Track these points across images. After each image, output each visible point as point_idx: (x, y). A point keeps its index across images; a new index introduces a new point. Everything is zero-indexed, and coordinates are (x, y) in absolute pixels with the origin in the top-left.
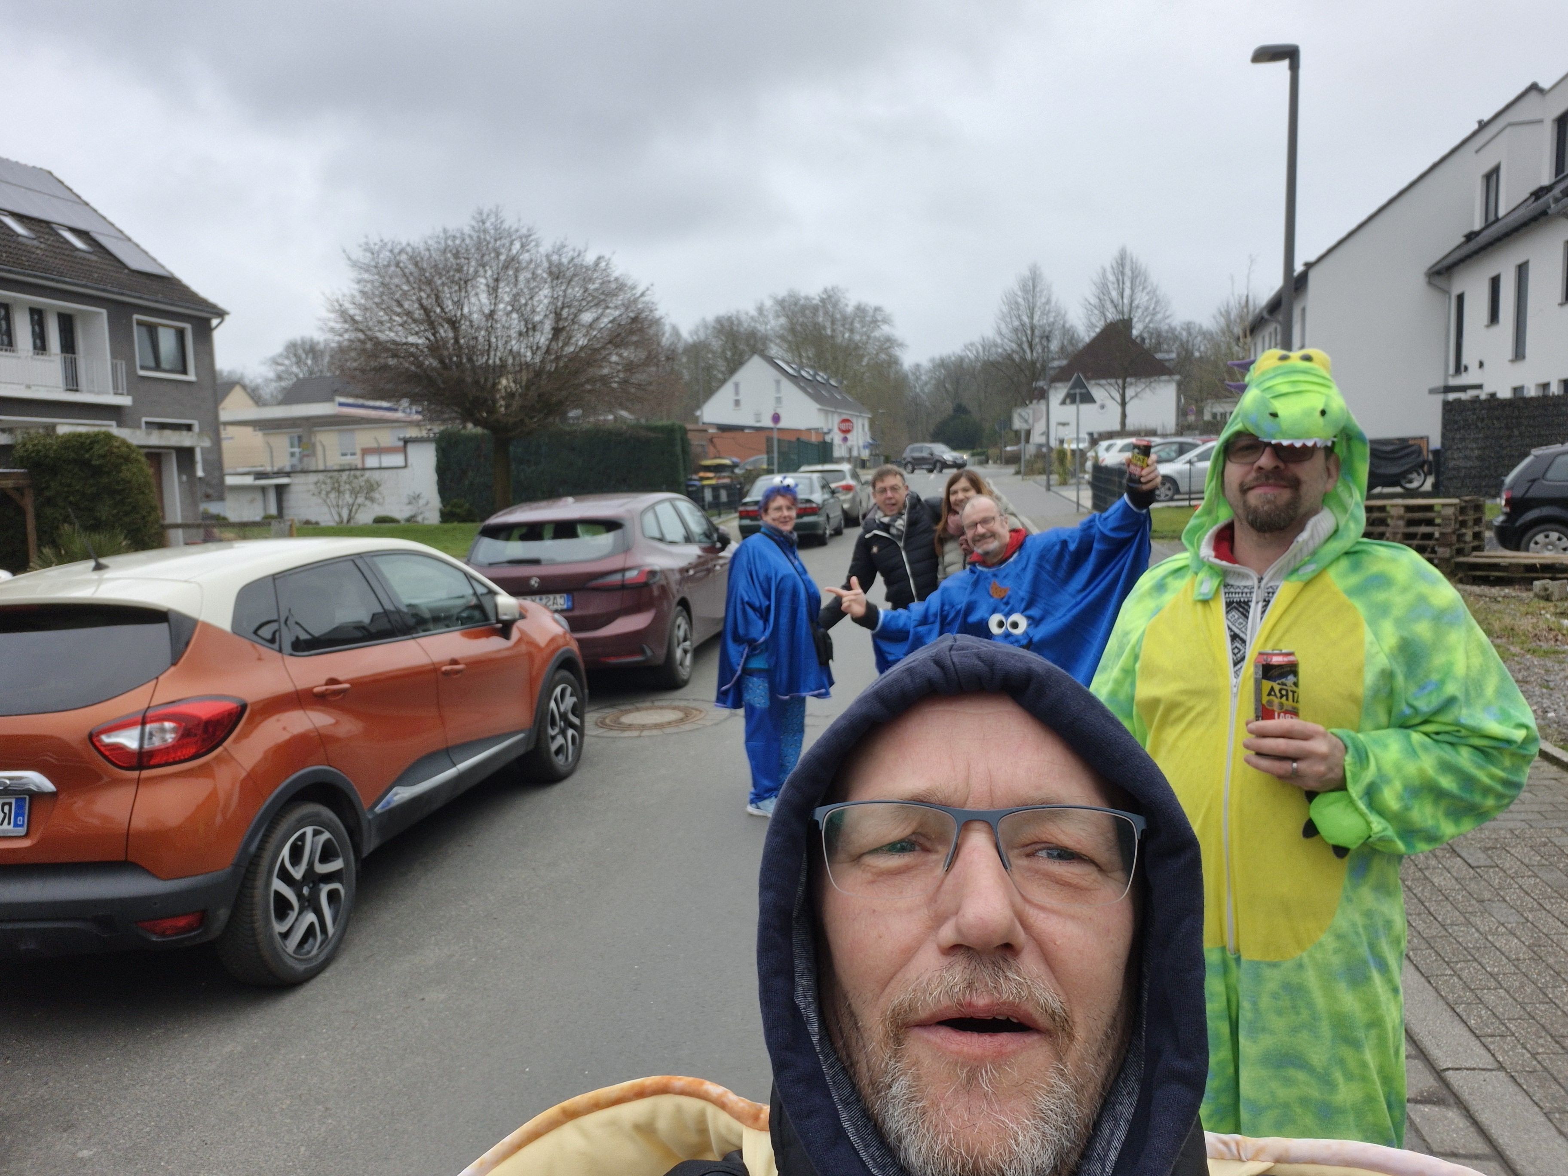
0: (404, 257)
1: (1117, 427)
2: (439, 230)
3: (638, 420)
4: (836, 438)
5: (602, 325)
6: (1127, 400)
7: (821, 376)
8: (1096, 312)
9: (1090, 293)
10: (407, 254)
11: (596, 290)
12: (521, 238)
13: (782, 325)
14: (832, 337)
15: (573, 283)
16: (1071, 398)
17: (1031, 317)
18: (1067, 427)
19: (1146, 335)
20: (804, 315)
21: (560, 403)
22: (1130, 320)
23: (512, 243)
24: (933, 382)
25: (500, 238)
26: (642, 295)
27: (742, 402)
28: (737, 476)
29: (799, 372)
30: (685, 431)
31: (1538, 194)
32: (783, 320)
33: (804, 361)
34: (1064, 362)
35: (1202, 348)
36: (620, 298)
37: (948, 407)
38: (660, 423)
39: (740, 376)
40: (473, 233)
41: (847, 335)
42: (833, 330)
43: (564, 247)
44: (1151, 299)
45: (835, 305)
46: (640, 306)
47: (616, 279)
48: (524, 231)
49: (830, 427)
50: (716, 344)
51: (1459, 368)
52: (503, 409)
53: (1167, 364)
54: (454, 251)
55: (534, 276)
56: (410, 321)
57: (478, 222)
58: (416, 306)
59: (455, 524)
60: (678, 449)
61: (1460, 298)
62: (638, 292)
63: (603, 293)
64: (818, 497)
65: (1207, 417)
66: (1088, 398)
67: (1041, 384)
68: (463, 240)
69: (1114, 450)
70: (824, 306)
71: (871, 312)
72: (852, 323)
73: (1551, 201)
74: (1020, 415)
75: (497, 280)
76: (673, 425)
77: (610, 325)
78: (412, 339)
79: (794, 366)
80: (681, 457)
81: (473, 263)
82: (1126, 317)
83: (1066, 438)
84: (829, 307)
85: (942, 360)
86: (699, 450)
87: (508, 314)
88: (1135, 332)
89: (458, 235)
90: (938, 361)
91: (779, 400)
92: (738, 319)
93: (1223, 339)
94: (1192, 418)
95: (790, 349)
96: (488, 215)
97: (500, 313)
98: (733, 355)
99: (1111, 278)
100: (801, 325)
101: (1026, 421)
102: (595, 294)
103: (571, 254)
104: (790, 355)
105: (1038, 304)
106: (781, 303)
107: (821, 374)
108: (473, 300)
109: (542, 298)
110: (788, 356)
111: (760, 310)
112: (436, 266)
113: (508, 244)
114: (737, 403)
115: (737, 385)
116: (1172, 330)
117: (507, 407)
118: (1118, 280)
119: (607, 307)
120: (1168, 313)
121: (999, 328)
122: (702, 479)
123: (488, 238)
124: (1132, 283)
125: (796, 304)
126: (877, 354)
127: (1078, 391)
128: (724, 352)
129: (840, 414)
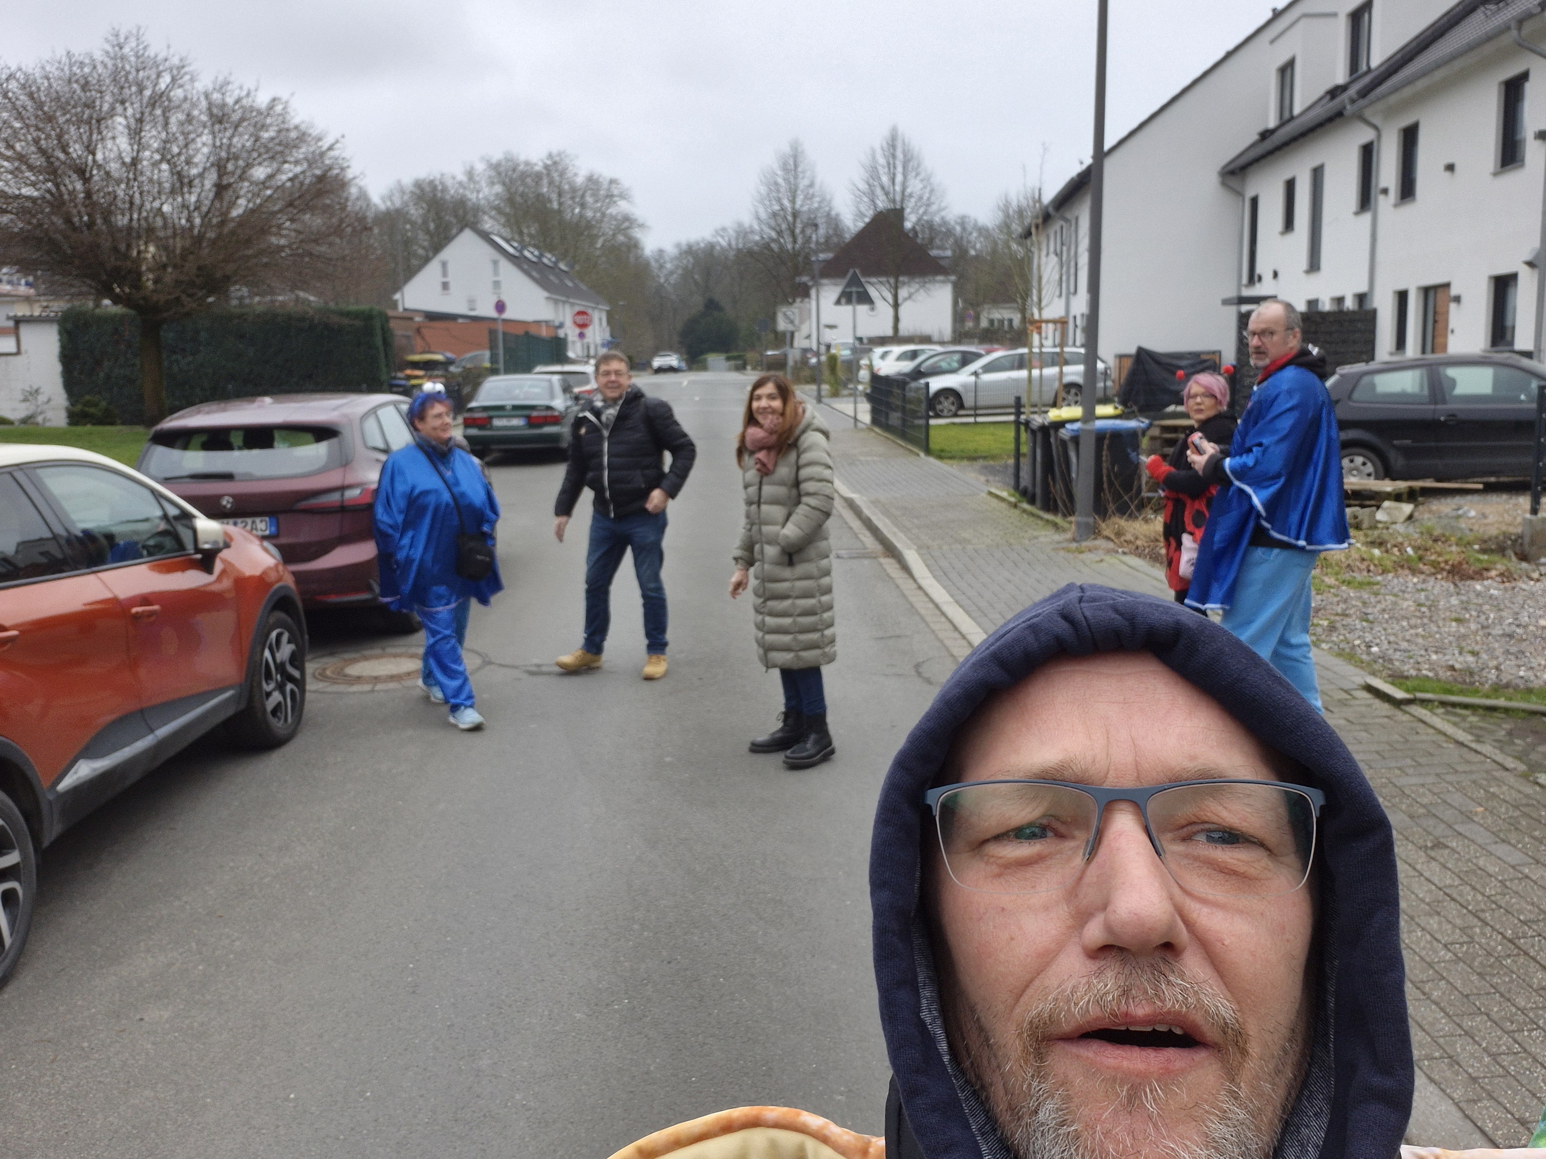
0: (13, 85)
1: (889, 332)
2: (61, 53)
3: (326, 303)
4: (570, 332)
5: (279, 183)
6: (900, 301)
7: (548, 259)
8: (866, 199)
9: (858, 176)
10: (18, 80)
11: (272, 139)
12: (171, 69)
13: (497, 195)
14: (559, 212)
15: (241, 129)
16: (846, 298)
17: (793, 201)
18: (835, 330)
19: (918, 228)
20: (524, 183)
21: (227, 279)
22: (902, 210)
23: (159, 75)
24: (680, 271)
25: (144, 68)
26: (331, 148)
27: (452, 286)
28: (453, 376)
29: (521, 252)
30: (386, 319)
31: (1334, 92)
32: (498, 188)
33: (527, 239)
34: (829, 255)
35: (978, 246)
36: (303, 150)
37: (697, 302)
38: (353, 308)
39: (447, 253)
40: (107, 60)
41: (577, 210)
42: (560, 204)
43: (229, 83)
44: (925, 187)
45: (562, 174)
46: (327, 162)
47: (296, 128)
48: (175, 61)
49: (561, 319)
50: (415, 213)
51: (1253, 278)
52: (150, 283)
53: (942, 263)
54: (82, 81)
55: (190, 119)
56: (24, 167)
57: (113, 46)
58: (33, 149)
59: (89, 427)
60: (379, 341)
61: (1254, 202)
62: (325, 144)
63: (280, 144)
64: (559, 403)
65: (984, 324)
66: (865, 298)
67: (805, 279)
68: (95, 67)
69: (891, 358)
70: (548, 175)
71: (605, 185)
72: (583, 196)
73: (1347, 101)
74: (785, 315)
75: (140, 121)
76: (371, 310)
77: (289, 184)
78: (27, 191)
79: (515, 244)
80: (381, 348)
81: (108, 98)
82: (898, 207)
83: (833, 343)
84: (555, 175)
85: (690, 247)
86: (404, 342)
87: (155, 164)
88: (908, 225)
89: (87, 61)
90: (684, 247)
91: (497, 284)
92: (442, 183)
93: (1002, 237)
94: (970, 324)
95: (508, 224)
96: (126, 38)
97: (145, 163)
98: (437, 228)
99: (882, 161)
100: (522, 195)
101: (792, 322)
102: (271, 145)
103: (236, 93)
104: (508, 230)
105: (801, 186)
106: (495, 167)
107: (549, 256)
108: (109, 144)
109: (199, 145)
110: (506, 232)
111: (470, 174)
112: (58, 98)
113: (154, 77)
114: (445, 286)
115: (444, 265)
116: (944, 223)
117: (156, 281)
118: (889, 164)
119: (285, 162)
120: (943, 205)
121: (757, 212)
122: (409, 377)
123: (128, 67)
124: (904, 167)
125: (514, 170)
126: (614, 235)
127: (854, 289)
128: (425, 222)
129: (572, 304)
